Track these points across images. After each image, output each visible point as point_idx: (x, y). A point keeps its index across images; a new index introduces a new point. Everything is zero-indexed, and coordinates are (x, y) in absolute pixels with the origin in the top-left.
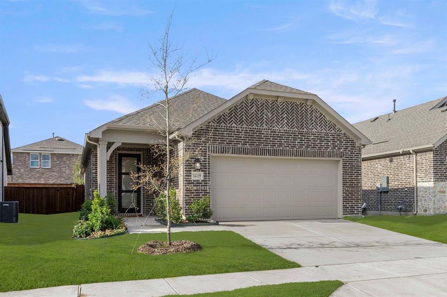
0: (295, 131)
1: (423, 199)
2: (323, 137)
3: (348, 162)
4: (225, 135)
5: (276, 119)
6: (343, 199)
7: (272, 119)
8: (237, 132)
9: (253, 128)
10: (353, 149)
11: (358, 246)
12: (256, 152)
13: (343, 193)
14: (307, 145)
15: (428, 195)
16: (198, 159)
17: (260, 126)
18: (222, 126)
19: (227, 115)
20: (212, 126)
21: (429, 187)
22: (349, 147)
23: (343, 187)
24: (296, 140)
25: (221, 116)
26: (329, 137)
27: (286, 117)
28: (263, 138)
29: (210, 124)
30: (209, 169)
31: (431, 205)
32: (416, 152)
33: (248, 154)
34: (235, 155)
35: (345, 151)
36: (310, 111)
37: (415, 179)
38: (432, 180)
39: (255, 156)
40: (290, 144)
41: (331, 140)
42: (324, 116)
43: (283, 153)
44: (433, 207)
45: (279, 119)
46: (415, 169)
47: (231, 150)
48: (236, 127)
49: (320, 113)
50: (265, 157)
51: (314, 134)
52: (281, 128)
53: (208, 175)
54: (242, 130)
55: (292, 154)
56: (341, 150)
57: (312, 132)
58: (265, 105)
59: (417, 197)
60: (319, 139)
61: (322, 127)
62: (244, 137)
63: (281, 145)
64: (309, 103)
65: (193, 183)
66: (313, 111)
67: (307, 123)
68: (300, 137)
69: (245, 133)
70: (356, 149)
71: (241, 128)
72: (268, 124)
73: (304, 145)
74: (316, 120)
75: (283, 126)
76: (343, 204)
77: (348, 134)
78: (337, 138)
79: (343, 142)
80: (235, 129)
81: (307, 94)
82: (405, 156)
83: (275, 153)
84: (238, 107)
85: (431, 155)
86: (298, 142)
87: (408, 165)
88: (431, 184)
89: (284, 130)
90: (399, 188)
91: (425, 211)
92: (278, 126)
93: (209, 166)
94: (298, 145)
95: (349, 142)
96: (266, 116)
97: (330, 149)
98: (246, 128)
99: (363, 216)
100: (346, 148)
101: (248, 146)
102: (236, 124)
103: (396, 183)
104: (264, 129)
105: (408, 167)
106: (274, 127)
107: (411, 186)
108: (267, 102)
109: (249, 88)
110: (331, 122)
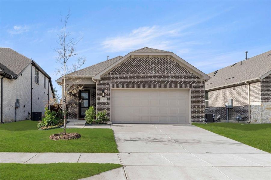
0: (160, 74)
1: (254, 113)
2: (178, 76)
3: (195, 90)
4: (119, 78)
5: (148, 68)
6: (192, 113)
7: (146, 68)
8: (125, 76)
9: (134, 74)
10: (198, 83)
11: (177, 141)
12: (136, 86)
13: (192, 109)
14: (167, 81)
15: (257, 110)
16: (104, 91)
17: (139, 72)
18: (117, 74)
19: (119, 68)
20: (111, 74)
21: (258, 105)
22: (196, 81)
23: (192, 105)
24: (160, 79)
25: (116, 68)
26: (182, 76)
27: (154, 66)
28: (140, 79)
29: (110, 73)
30: (110, 96)
31: (259, 117)
32: (249, 83)
33: (131, 88)
34: (124, 88)
35: (193, 84)
36: (169, 62)
37: (249, 100)
38: (260, 101)
39: (135, 89)
40: (156, 81)
41: (183, 78)
42: (178, 64)
43: (152, 86)
44: (261, 118)
45: (150, 68)
46: (249, 94)
47: (122, 86)
48: (125, 74)
49: (176, 63)
50: (141, 89)
51: (172, 75)
52: (151, 72)
53: (109, 99)
54: (128, 75)
55: (158, 87)
56: (190, 84)
57: (170, 74)
58: (142, 61)
59: (250, 112)
60: (175, 78)
61: (177, 70)
62: (129, 79)
63: (151, 82)
64: (168, 57)
65: (101, 103)
66: (171, 62)
67: (167, 69)
68: (163, 77)
69: (129, 76)
70: (201, 83)
71: (127, 74)
72: (143, 71)
73: (165, 81)
74: (173, 67)
75: (152, 71)
76: (192, 115)
77: (195, 74)
78: (187, 76)
79: (191, 79)
80: (124, 74)
81: (166, 52)
82: (243, 86)
83: (147, 86)
84: (126, 63)
85: (259, 84)
86: (161, 80)
87: (244, 91)
88: (259, 103)
89: (153, 74)
90: (239, 106)
91: (256, 121)
92: (149, 72)
93: (110, 95)
94: (161, 81)
95: (196, 79)
96: (142, 66)
97: (183, 83)
98: (130, 74)
99: (206, 123)
100: (194, 82)
101: (131, 83)
102: (124, 72)
103: (237, 103)
104: (141, 74)
105: (245, 93)
106: (147, 72)
107: (246, 105)
108: (143, 59)
109: (131, 52)
110: (183, 67)
